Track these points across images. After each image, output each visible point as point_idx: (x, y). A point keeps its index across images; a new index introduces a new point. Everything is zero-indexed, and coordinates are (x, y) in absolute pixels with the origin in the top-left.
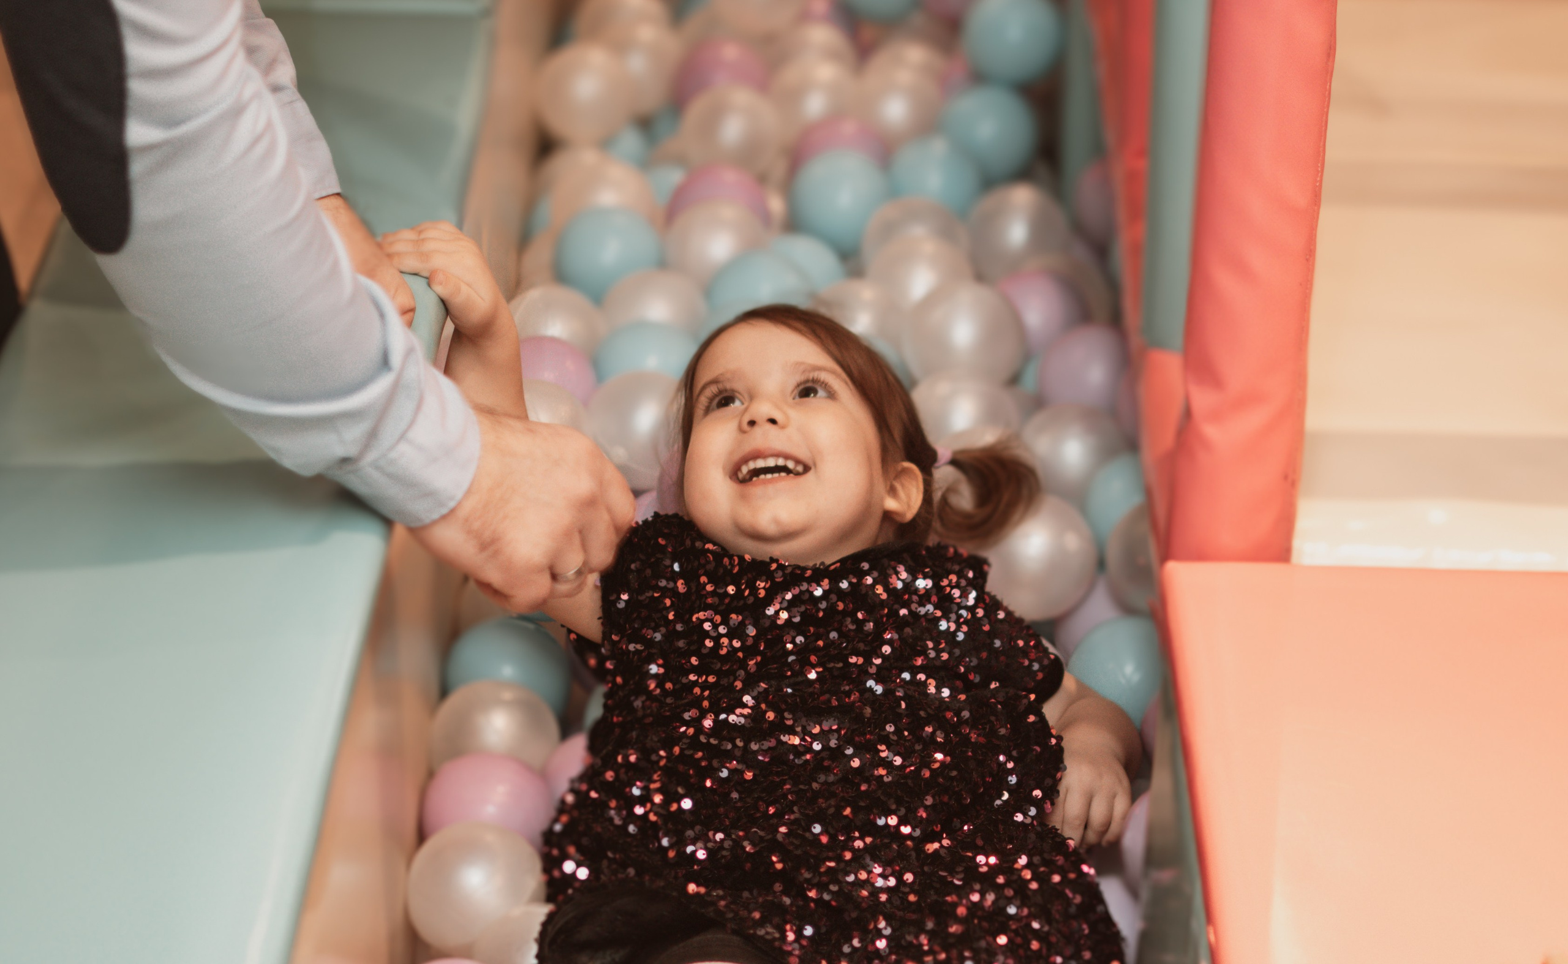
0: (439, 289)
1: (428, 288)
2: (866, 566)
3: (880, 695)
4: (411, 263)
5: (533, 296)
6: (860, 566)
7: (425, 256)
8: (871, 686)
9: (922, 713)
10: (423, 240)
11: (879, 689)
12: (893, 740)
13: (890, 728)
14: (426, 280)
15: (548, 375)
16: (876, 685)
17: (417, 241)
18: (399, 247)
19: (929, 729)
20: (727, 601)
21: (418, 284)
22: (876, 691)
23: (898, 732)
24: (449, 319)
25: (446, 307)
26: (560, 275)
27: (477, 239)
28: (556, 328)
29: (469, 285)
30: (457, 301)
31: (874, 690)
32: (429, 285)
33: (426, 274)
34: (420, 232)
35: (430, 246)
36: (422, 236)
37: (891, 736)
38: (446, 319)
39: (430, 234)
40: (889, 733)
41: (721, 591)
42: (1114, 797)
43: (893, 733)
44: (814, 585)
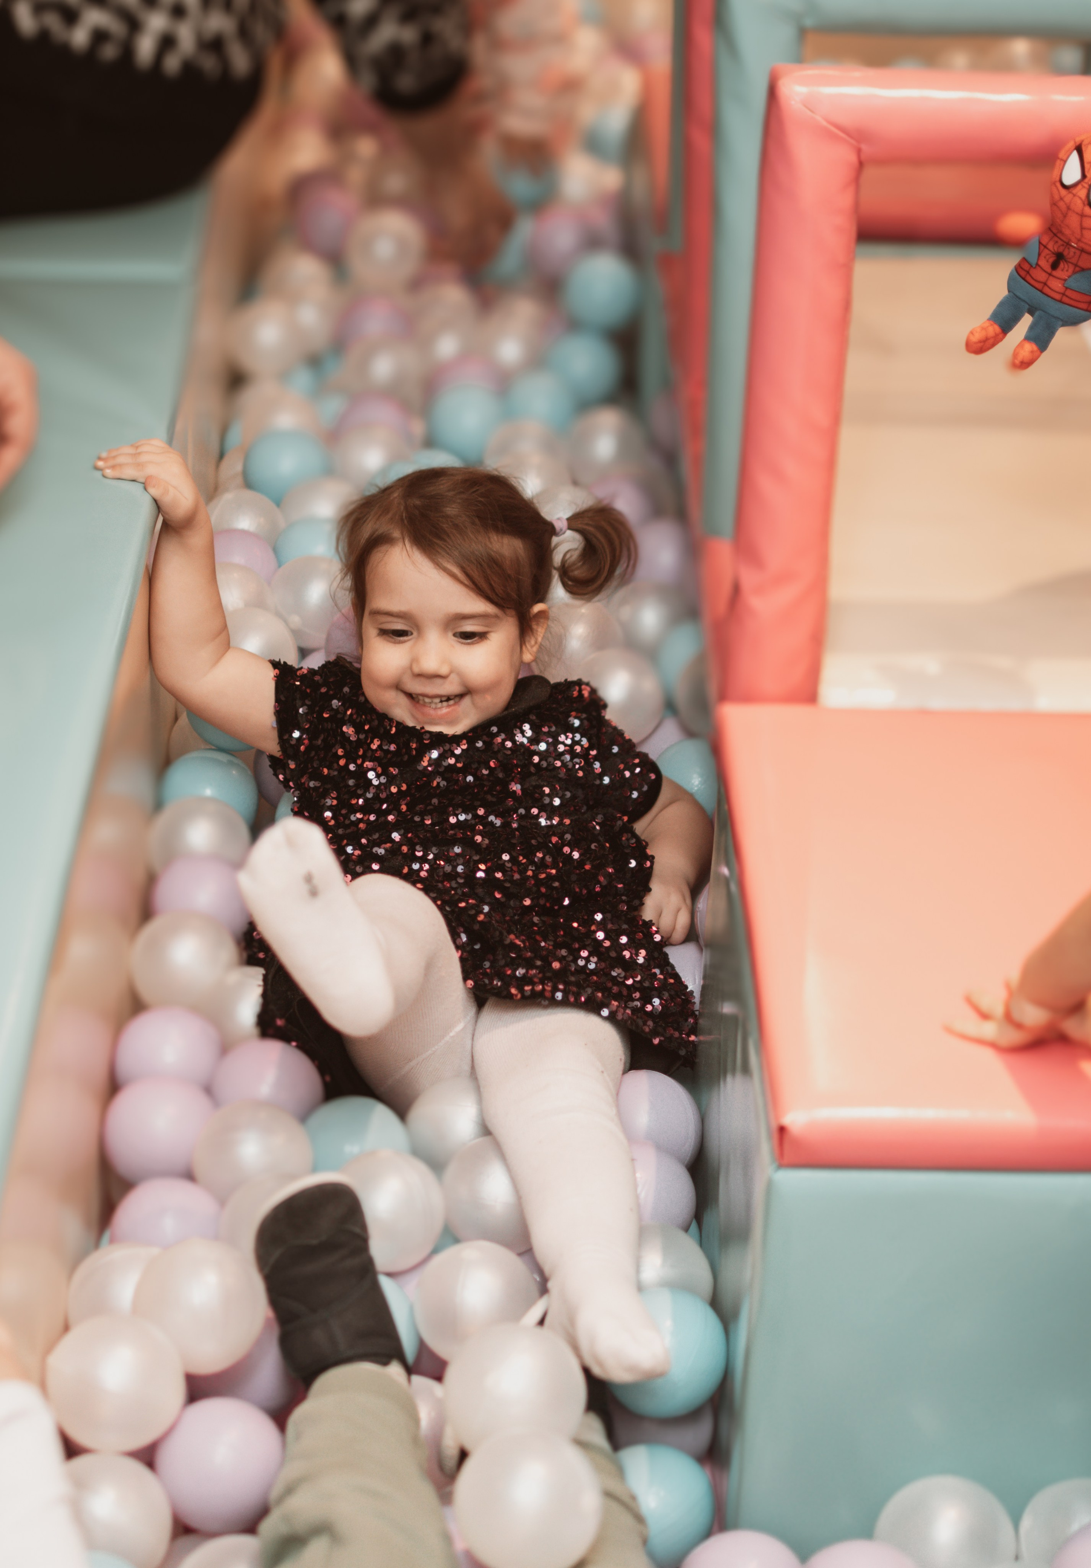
0: (153, 491)
1: (145, 492)
2: (495, 729)
3: (499, 827)
4: (130, 472)
5: (227, 497)
6: (490, 730)
7: (140, 466)
8: (492, 820)
9: (533, 842)
10: (140, 453)
11: (498, 822)
12: (508, 867)
13: (506, 857)
14: (143, 485)
15: (238, 559)
16: (496, 819)
17: (135, 454)
18: (121, 460)
19: (540, 855)
20: (389, 756)
21: (137, 488)
22: (496, 824)
23: (513, 860)
24: (160, 514)
25: (158, 505)
26: (248, 483)
27: (183, 454)
28: (245, 523)
29: (175, 488)
30: (166, 500)
31: (494, 823)
32: (145, 489)
33: (143, 480)
34: (137, 447)
35: (144, 458)
36: (139, 450)
37: (507, 864)
38: (159, 514)
39: (145, 448)
40: (505, 861)
41: (385, 748)
42: (678, 910)
43: (509, 861)
44: (455, 745)
